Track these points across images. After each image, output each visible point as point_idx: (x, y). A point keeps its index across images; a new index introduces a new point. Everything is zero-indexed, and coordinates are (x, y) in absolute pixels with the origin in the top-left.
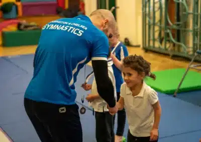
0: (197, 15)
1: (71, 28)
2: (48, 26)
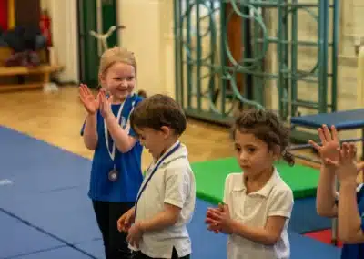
0: (286, 45)
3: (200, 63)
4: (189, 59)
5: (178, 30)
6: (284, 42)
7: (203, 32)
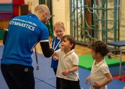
0: (104, 21)
1: (28, 25)
2: (13, 23)
3: (78, 26)
4: (74, 25)
5: (71, 17)
6: (103, 20)
7: (79, 17)
